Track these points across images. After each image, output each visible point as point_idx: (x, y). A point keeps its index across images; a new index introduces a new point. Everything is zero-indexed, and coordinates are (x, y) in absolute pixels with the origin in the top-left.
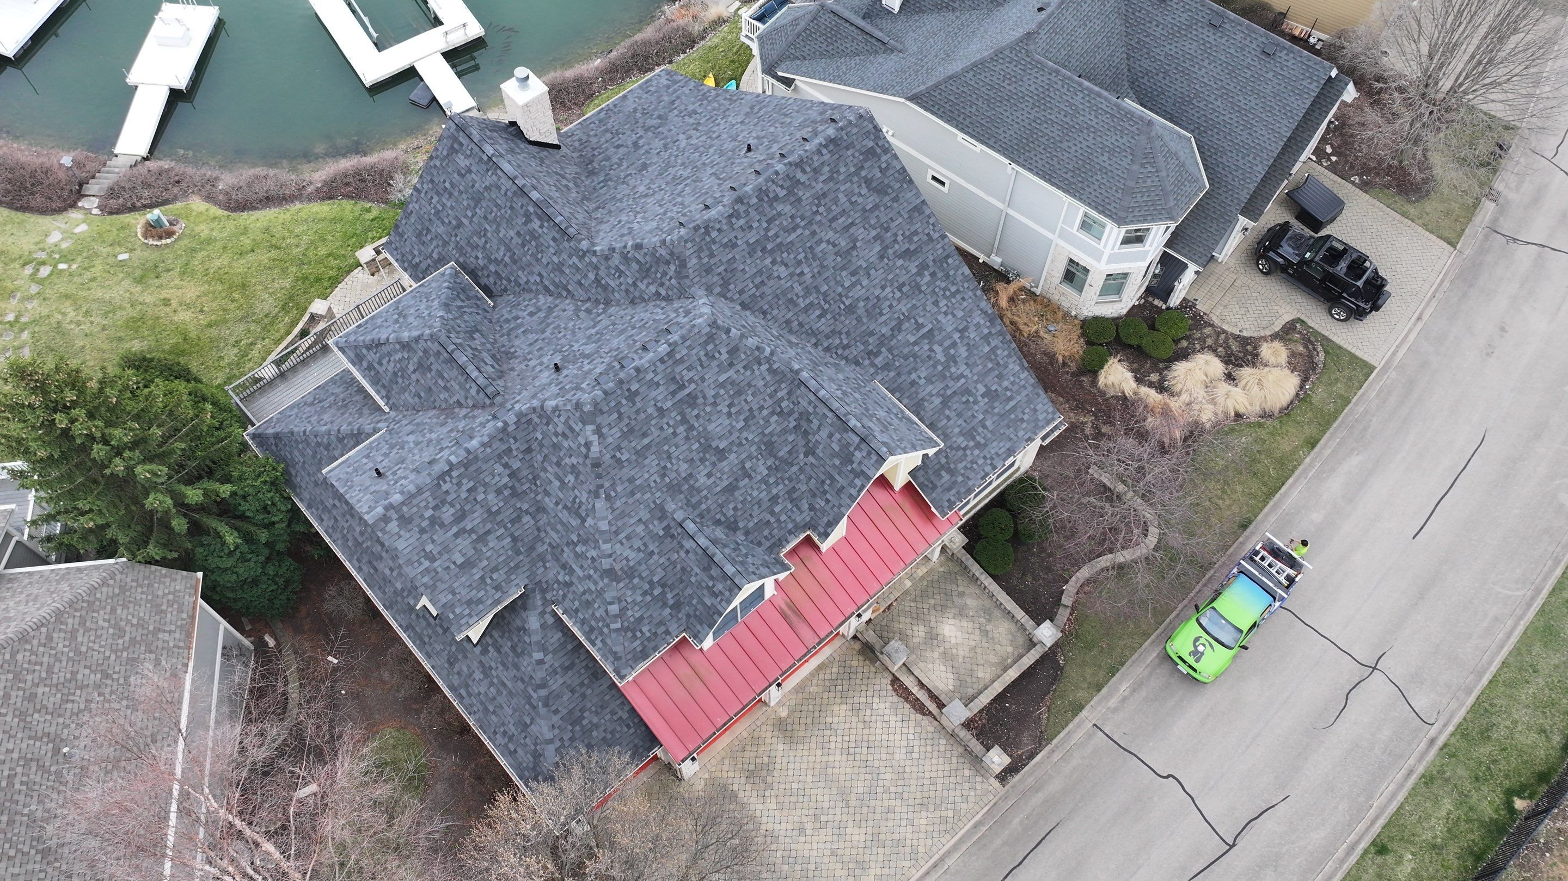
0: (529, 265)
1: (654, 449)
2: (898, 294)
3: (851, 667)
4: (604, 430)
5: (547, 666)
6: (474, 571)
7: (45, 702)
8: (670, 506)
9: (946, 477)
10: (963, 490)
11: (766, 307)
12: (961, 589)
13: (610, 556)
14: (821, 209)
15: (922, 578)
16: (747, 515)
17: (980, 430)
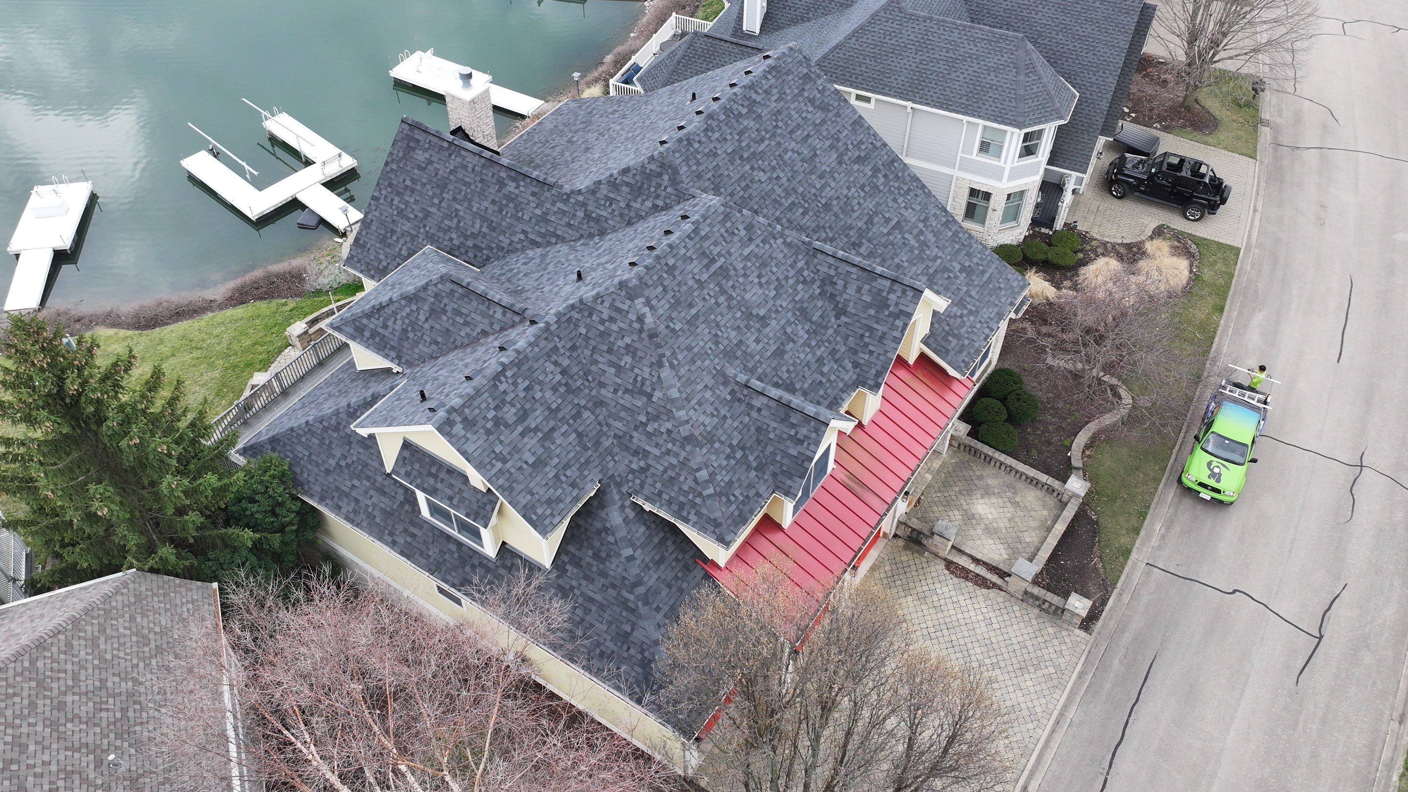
0: (510, 226)
1: (702, 319)
2: (862, 194)
3: (902, 562)
4: (654, 302)
5: (638, 562)
6: (547, 469)
7: (76, 711)
8: (731, 371)
9: (954, 342)
10: (972, 351)
11: (756, 207)
12: (978, 473)
13: (687, 422)
14: (780, 124)
15: (939, 472)
16: (800, 377)
17: (968, 299)
